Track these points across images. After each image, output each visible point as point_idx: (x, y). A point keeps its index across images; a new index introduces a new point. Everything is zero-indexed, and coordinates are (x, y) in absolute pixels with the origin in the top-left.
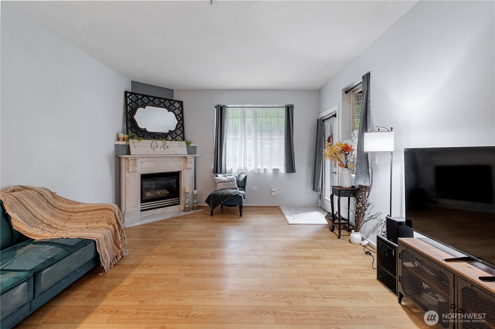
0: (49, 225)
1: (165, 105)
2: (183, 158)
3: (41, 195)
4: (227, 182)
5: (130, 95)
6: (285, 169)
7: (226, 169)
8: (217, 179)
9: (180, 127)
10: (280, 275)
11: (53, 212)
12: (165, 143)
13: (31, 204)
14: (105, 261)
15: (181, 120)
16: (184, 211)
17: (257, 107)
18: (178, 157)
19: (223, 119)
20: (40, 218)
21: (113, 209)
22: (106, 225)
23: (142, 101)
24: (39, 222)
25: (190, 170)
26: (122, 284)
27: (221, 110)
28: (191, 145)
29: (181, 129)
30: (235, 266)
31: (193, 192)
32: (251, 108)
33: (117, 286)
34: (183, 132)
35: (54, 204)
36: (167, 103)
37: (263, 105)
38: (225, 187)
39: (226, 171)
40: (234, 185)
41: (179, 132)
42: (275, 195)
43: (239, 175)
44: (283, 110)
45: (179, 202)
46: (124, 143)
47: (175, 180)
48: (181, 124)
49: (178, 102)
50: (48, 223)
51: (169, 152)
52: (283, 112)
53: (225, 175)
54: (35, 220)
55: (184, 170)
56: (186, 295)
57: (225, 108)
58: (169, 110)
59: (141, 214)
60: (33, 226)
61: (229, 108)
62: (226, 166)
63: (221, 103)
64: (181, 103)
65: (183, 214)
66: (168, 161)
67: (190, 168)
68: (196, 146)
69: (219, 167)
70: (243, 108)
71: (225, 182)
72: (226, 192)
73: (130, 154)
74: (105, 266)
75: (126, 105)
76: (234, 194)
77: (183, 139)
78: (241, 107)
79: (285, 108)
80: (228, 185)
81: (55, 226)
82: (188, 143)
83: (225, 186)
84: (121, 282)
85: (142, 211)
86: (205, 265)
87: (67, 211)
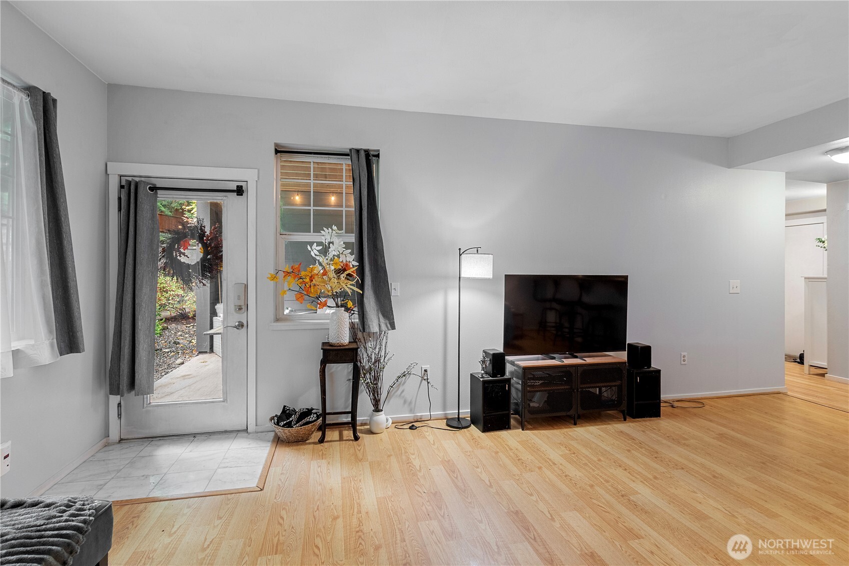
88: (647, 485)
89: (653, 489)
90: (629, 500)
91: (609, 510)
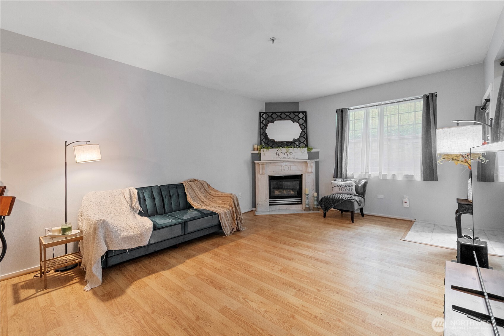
0: (203, 202)
1: (290, 118)
2: (305, 163)
3: (202, 185)
4: (343, 187)
5: (263, 115)
6: (421, 175)
7: (346, 174)
8: (333, 183)
9: (304, 135)
10: (335, 273)
11: (206, 195)
12: (288, 150)
13: (196, 189)
14: (226, 229)
15: (304, 128)
16: (305, 210)
17: (383, 104)
18: (300, 162)
19: (343, 122)
20: (199, 197)
21: (232, 197)
22: (228, 207)
23: (272, 118)
24: (199, 199)
25: (311, 174)
26: (229, 244)
27: (342, 114)
28: (313, 151)
29: (305, 136)
30: (304, 256)
31: (313, 194)
32: (376, 107)
33: (226, 244)
34: (306, 139)
35: (207, 191)
36: (292, 116)
37: (391, 101)
38: (341, 192)
39: (346, 176)
40: (351, 190)
41: (302, 140)
42: (408, 206)
43: (360, 181)
44: (420, 102)
45: (302, 201)
46: (257, 152)
47: (298, 182)
48: (304, 132)
49: (302, 112)
50: (202, 200)
51: (291, 158)
52: (420, 104)
53: (345, 179)
54: (196, 198)
55: (305, 174)
56: (255, 260)
57: (346, 111)
58: (294, 121)
59: (269, 207)
60: (195, 201)
61: (350, 111)
62: (347, 171)
63: (342, 107)
64: (305, 113)
65: (304, 212)
66: (290, 166)
67: (311, 172)
68: (318, 152)
69: (339, 171)
70: (366, 108)
71: (341, 186)
72: (339, 197)
73: (261, 161)
74: (225, 232)
75: (260, 122)
76: (345, 199)
77: (307, 146)
78: (364, 107)
79: (422, 99)
80: (344, 190)
81: (205, 203)
82: (309, 150)
83: (341, 190)
84: (230, 243)
85: (270, 205)
86: (282, 249)
87: (212, 196)
88: (294, 305)
89: (288, 303)
90: (295, 288)
91: (299, 279)
